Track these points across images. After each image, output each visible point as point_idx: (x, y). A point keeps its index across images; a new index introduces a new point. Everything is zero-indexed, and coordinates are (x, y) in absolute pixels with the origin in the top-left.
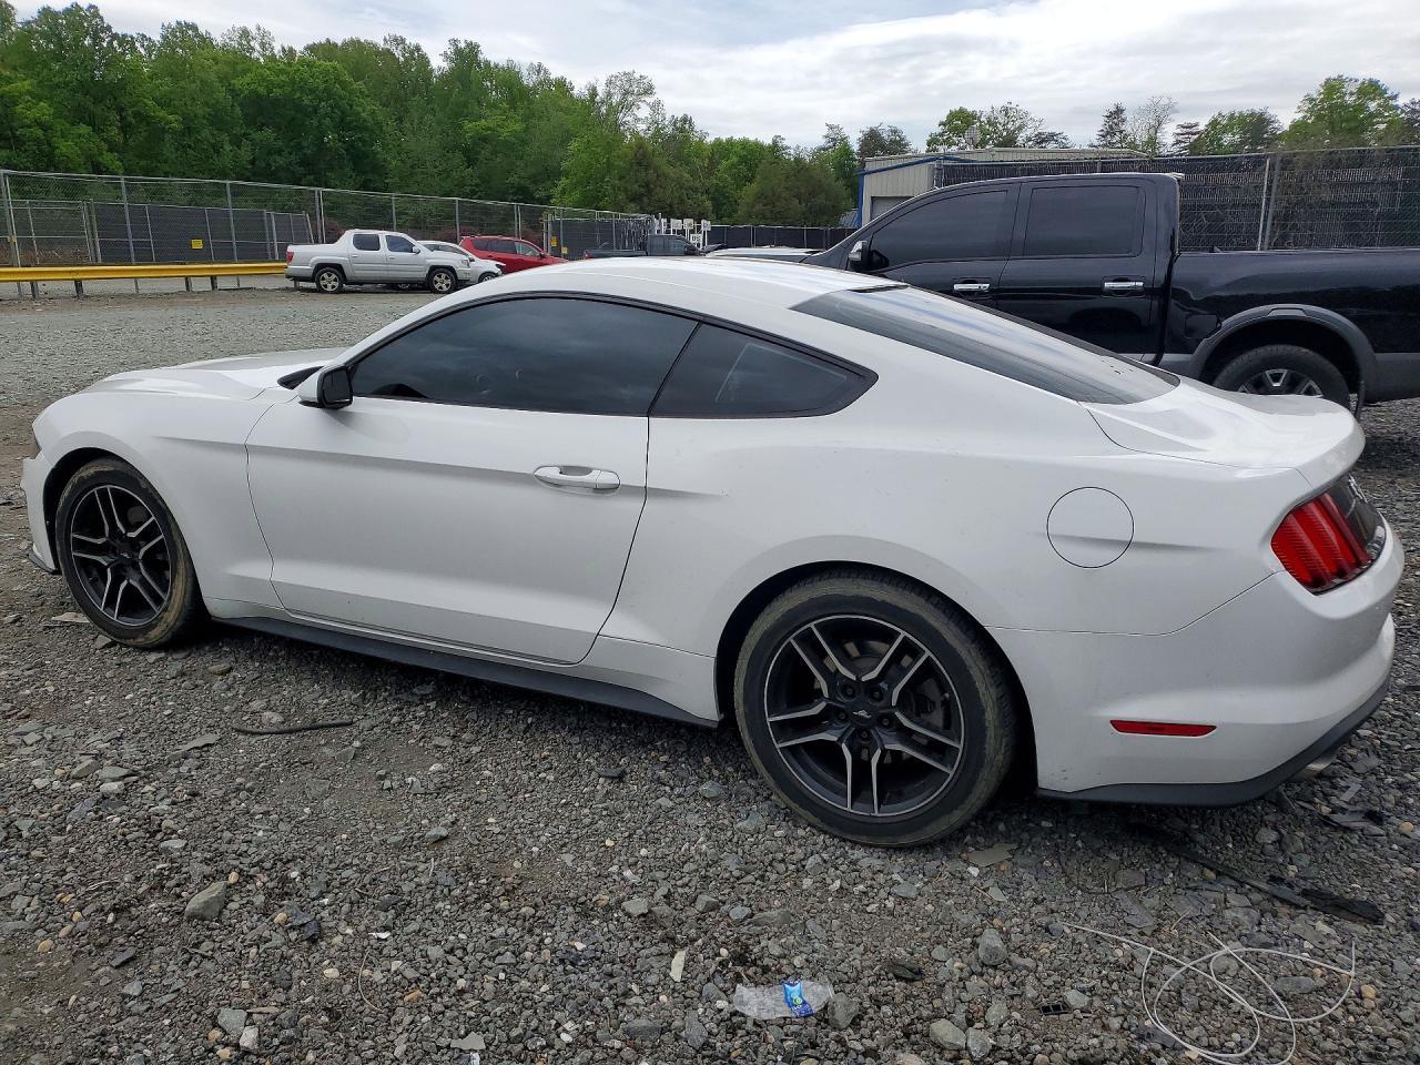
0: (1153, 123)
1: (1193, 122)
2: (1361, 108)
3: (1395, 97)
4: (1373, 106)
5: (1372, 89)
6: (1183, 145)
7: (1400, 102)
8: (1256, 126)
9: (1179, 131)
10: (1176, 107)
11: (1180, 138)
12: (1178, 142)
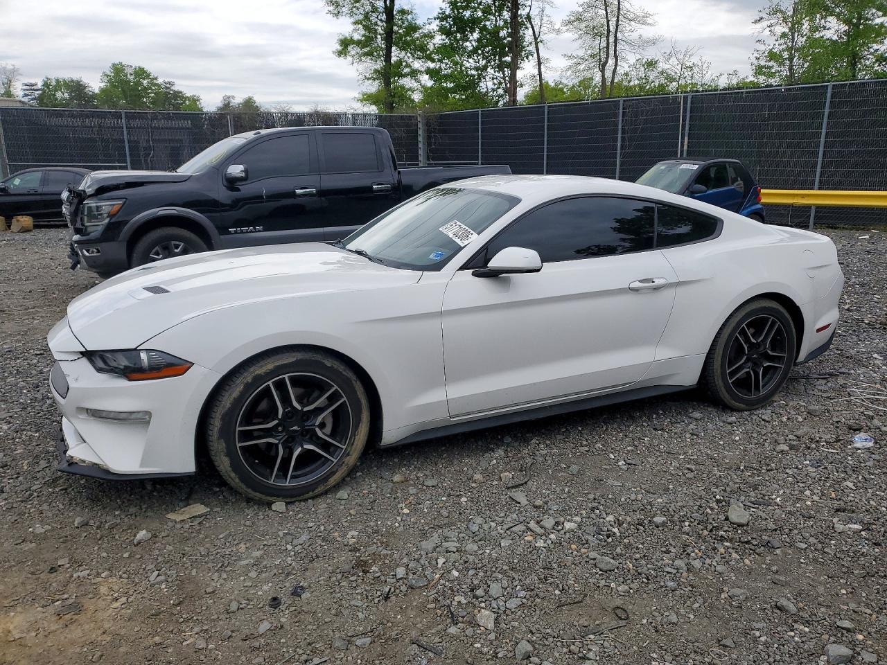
0: (6, 81)
1: (33, 82)
2: (138, 84)
3: (156, 79)
4: (145, 82)
5: (141, 73)
6: (30, 97)
7: (160, 81)
8: (77, 88)
9: (25, 87)
10: (20, 72)
11: (27, 92)
12: (26, 95)
